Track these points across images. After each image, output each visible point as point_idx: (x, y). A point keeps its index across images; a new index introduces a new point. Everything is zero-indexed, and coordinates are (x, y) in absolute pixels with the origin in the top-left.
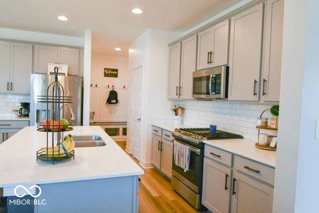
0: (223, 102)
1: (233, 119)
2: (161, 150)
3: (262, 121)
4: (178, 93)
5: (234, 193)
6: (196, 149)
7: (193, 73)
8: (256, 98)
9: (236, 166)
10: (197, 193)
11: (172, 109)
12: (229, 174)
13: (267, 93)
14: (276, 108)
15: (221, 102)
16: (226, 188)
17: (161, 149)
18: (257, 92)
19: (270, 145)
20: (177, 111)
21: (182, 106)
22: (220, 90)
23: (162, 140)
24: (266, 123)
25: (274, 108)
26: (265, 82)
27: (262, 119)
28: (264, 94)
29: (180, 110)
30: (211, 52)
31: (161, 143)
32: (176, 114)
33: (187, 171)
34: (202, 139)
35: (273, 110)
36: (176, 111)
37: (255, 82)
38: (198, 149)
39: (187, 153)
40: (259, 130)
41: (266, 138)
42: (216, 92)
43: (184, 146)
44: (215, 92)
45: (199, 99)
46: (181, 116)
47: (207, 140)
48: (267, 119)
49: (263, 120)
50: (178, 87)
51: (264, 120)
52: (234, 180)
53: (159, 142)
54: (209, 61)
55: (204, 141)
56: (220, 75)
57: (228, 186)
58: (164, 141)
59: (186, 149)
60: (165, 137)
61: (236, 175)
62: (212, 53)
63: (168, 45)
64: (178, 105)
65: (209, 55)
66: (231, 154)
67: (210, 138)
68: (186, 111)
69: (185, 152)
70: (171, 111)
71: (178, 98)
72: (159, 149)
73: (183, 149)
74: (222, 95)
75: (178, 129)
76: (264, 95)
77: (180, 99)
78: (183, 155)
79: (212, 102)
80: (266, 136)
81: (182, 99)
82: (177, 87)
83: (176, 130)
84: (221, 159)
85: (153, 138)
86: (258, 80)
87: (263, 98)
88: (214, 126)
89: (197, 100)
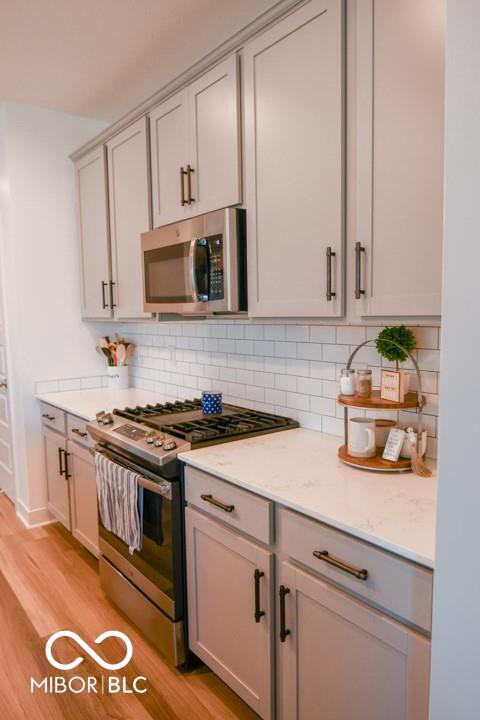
0: (237, 322)
1: (267, 370)
2: (67, 477)
3: (354, 380)
4: (108, 302)
5: (285, 633)
6: (157, 482)
7: (144, 236)
8: (332, 309)
9: (287, 545)
10: (174, 618)
11: (97, 348)
12: (266, 568)
13: (368, 291)
14: (393, 337)
15: (232, 322)
16: (259, 615)
17: (66, 472)
18: (338, 288)
19: (385, 456)
20: (113, 352)
21: (127, 338)
22: (221, 286)
23: (67, 446)
24: (368, 383)
25: (387, 335)
26: (362, 253)
27: (353, 372)
28: (360, 293)
29: (121, 348)
30: (189, 167)
31: (64, 455)
32: (112, 362)
33: (135, 551)
34: (175, 447)
35: (385, 342)
36: (110, 353)
37: (331, 254)
38: (166, 482)
39: (132, 496)
40: (346, 409)
41: (371, 434)
42: (212, 291)
43: (122, 472)
44: (208, 294)
45: (165, 317)
46: (125, 365)
47: (192, 449)
48: (369, 373)
49: (356, 374)
50: (107, 281)
51: (362, 378)
52: (284, 591)
53: (60, 450)
54: (186, 199)
55: (182, 456)
56: (220, 237)
57: (265, 606)
58: (72, 448)
59: (129, 482)
60: (75, 436)
61: (288, 576)
62: (193, 171)
63: (70, 157)
64: (116, 335)
65: (186, 176)
66: (267, 503)
67: (199, 441)
68: (141, 351)
69: (125, 492)
70: (97, 354)
71: (108, 315)
72: (61, 472)
73: (120, 482)
74: (230, 300)
75: (106, 413)
76: (362, 295)
77: (115, 319)
78: (121, 501)
79: (206, 321)
80: (369, 427)
81: (120, 319)
82: (104, 284)
83: (100, 418)
84: (236, 516)
85: (45, 438)
86: (337, 248)
87: (357, 307)
88: (215, 395)
89: (161, 320)
